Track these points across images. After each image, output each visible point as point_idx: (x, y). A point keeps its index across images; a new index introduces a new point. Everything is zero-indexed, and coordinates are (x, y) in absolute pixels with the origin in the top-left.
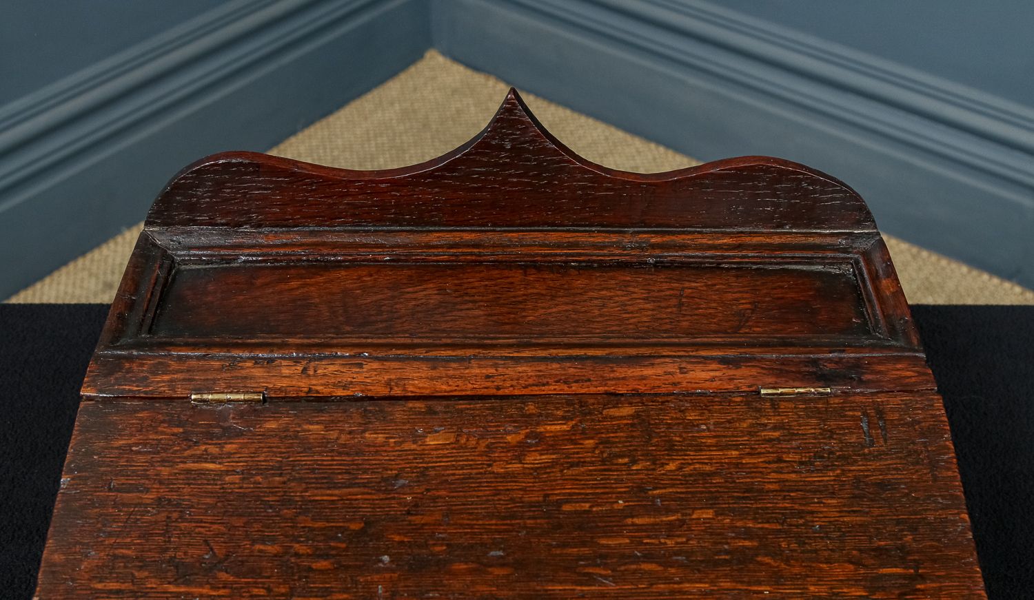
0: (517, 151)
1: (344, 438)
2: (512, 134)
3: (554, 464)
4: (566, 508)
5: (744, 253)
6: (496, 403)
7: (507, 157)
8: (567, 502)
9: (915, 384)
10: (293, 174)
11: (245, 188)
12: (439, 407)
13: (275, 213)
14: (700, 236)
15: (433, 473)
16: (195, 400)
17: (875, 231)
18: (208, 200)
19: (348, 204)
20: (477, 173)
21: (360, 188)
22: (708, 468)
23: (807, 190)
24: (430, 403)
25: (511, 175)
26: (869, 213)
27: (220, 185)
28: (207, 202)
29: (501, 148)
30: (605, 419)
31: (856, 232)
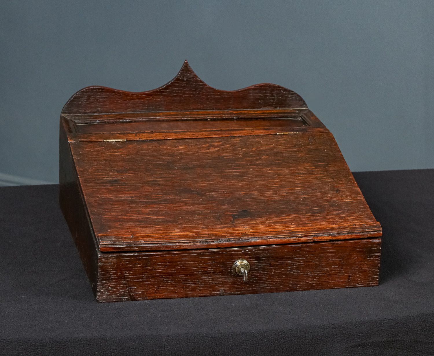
0: (188, 81)
1: (153, 148)
2: (187, 75)
3: (218, 150)
4: (225, 158)
5: (265, 115)
6: (198, 140)
7: (185, 84)
8: (225, 156)
9: (323, 131)
10: (114, 92)
11: (98, 98)
12: (181, 141)
13: (106, 107)
14: (249, 111)
15: (183, 153)
16: (105, 141)
17: (307, 108)
18: (85, 103)
19: (132, 103)
20: (175, 90)
21: (137, 96)
22: (265, 149)
23: (283, 93)
24: (177, 140)
25: (186, 91)
26: (304, 102)
27: (89, 96)
28: (85, 104)
29: (183, 80)
30: (232, 141)
31: (301, 109)
